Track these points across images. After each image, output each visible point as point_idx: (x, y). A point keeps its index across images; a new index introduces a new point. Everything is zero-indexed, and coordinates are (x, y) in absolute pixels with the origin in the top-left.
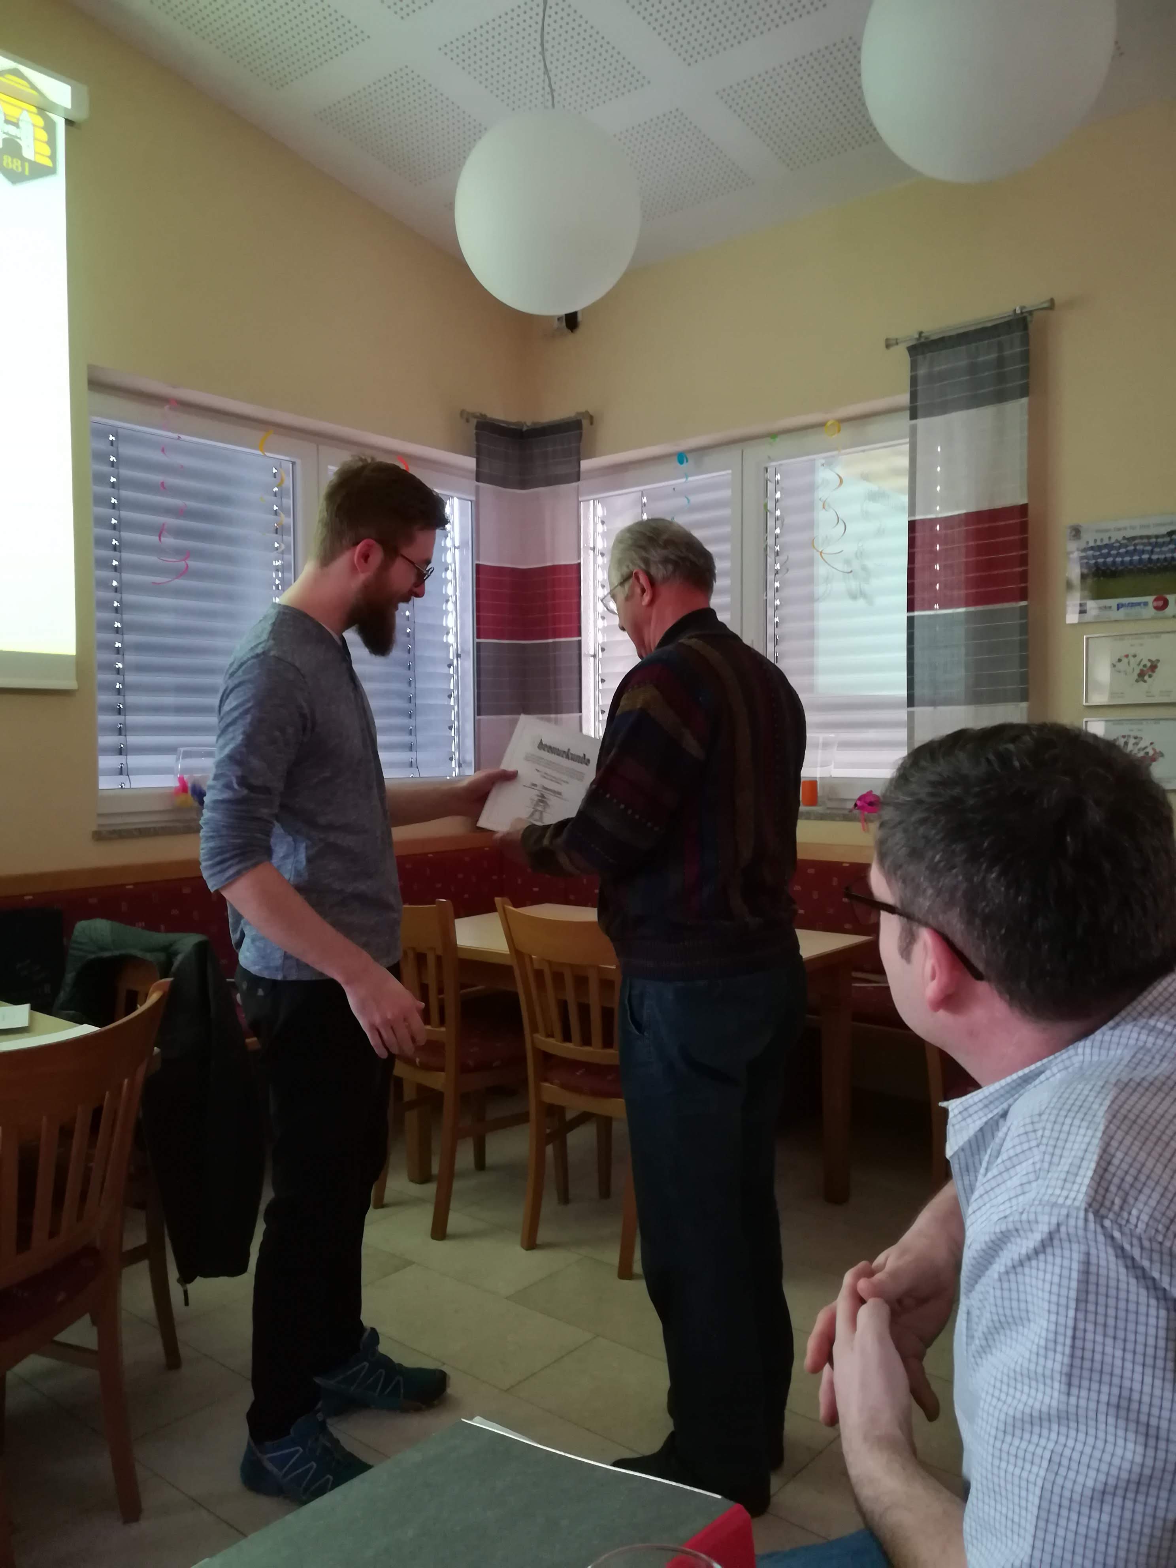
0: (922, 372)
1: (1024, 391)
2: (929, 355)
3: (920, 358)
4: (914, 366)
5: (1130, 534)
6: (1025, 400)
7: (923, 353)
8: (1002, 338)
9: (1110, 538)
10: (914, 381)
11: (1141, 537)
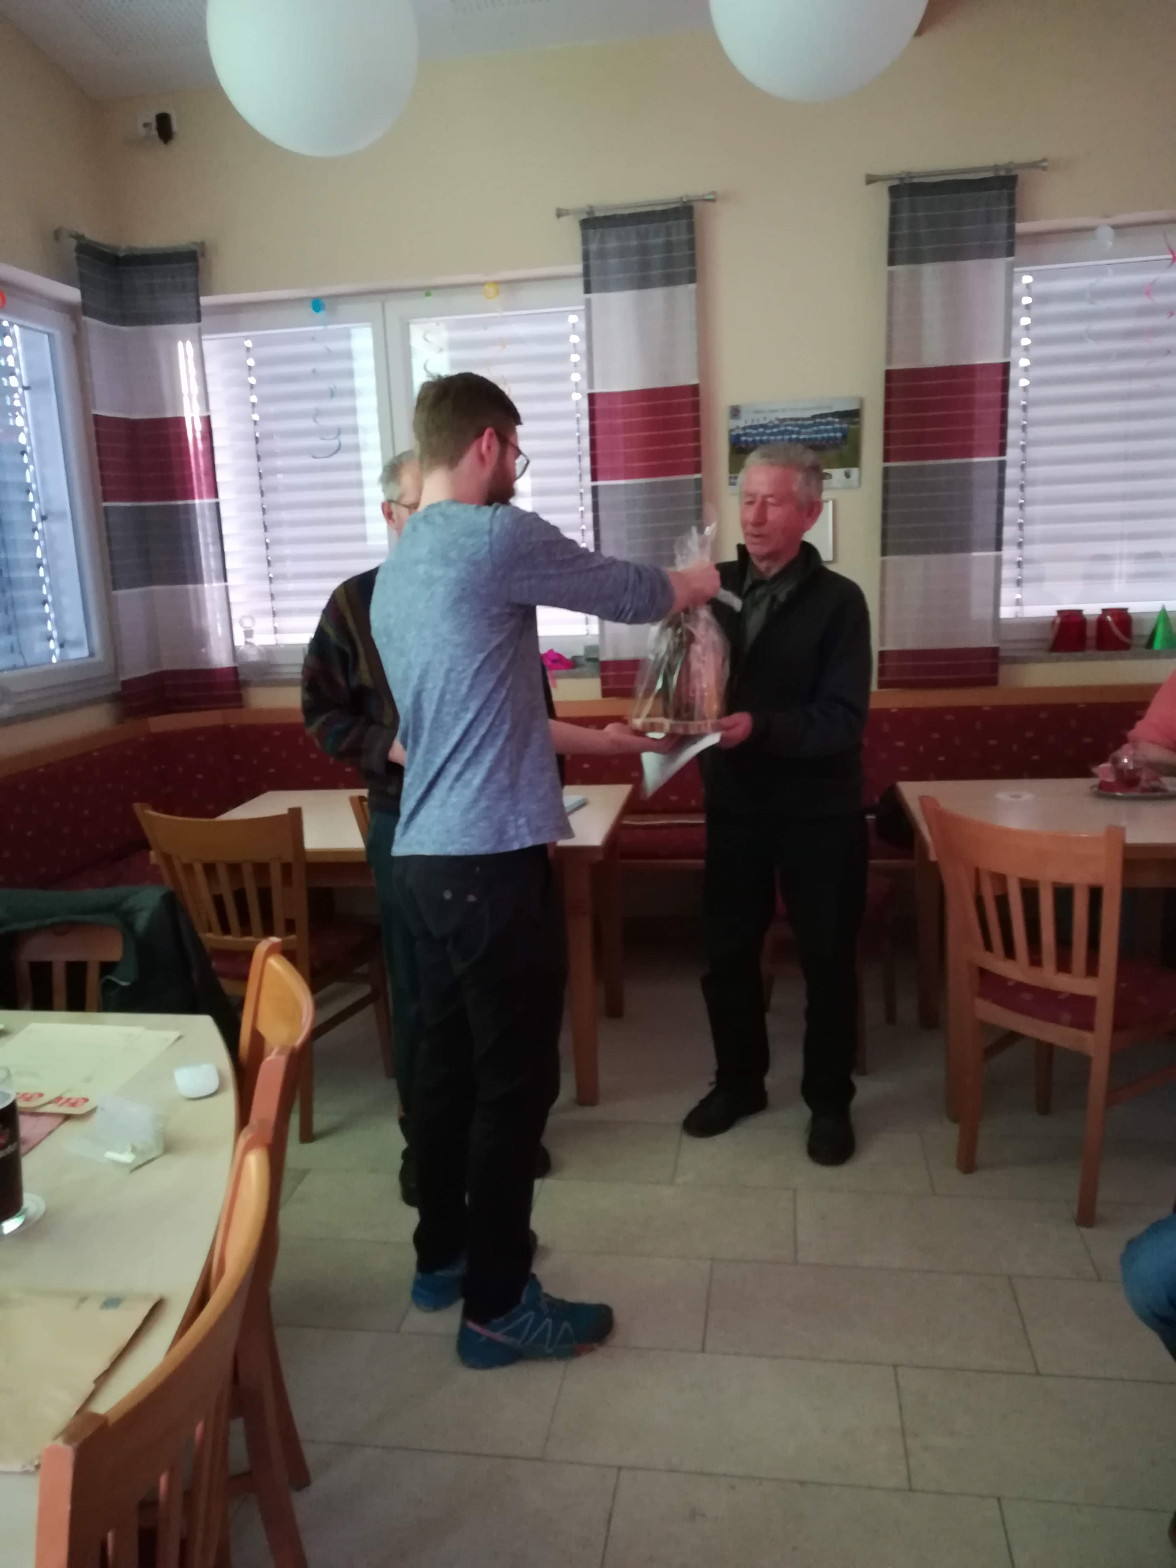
0: (593, 247)
1: (692, 278)
2: (600, 230)
3: (591, 232)
4: (585, 240)
5: (781, 416)
6: (692, 286)
7: (594, 228)
8: (670, 223)
9: (765, 418)
10: (586, 256)
11: (792, 419)
